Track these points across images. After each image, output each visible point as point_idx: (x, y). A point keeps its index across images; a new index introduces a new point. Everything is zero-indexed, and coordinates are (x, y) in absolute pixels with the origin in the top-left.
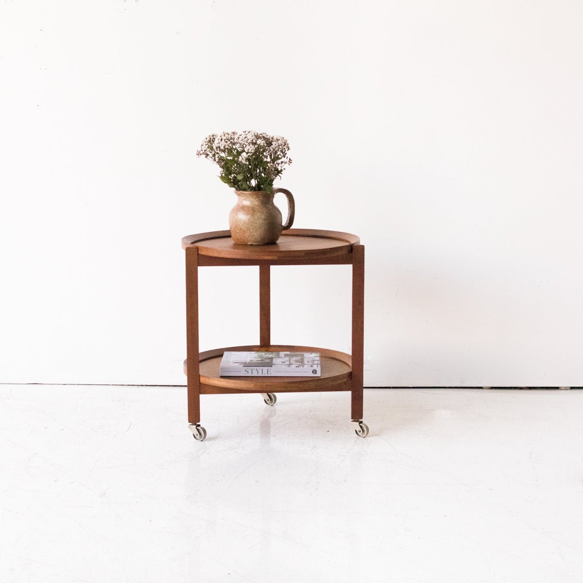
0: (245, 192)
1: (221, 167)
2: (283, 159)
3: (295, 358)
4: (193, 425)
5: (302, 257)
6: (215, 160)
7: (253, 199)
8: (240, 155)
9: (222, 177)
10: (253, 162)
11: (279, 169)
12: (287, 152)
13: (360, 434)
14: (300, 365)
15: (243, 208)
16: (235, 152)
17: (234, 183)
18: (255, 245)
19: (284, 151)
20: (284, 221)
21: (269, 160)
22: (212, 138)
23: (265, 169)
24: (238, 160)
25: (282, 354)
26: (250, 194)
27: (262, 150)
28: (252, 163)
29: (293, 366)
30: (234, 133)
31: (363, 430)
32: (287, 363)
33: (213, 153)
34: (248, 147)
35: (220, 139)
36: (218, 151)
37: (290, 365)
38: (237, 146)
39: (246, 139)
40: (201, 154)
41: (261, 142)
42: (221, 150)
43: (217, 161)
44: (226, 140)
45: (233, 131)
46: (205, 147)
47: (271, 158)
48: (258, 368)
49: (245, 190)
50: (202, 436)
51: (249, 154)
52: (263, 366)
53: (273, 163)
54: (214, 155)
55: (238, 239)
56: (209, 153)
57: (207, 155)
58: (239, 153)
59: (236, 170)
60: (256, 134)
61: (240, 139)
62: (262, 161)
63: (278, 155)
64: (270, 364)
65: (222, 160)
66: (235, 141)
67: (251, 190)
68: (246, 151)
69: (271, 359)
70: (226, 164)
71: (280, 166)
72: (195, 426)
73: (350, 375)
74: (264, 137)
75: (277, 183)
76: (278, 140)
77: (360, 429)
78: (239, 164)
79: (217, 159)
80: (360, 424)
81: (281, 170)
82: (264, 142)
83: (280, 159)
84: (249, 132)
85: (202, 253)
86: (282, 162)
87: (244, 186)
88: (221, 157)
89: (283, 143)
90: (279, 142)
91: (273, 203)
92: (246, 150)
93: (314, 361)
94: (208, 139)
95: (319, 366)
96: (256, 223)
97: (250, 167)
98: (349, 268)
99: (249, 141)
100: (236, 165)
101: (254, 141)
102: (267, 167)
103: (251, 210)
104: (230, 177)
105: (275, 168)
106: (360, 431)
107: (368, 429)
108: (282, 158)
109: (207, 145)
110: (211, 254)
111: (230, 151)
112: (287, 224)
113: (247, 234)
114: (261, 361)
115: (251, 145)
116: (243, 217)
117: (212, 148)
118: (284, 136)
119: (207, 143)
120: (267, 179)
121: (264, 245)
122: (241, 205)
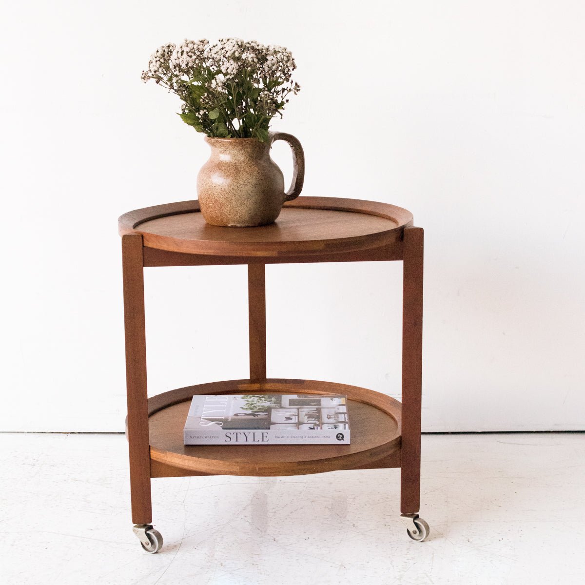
0: (222, 140)
1: (181, 98)
2: (286, 85)
3: (306, 410)
4: (140, 527)
5: (321, 251)
6: (172, 86)
7: (235, 152)
8: (213, 78)
9: (184, 116)
10: (235, 90)
11: (279, 102)
12: (291, 72)
13: (416, 536)
14: (315, 424)
15: (220, 166)
16: (205, 74)
17: (205, 126)
18: (241, 227)
19: (286, 70)
20: (288, 186)
21: (261, 86)
22: (167, 50)
23: (255, 101)
24: (210, 86)
25: (286, 398)
26: (231, 143)
27: (249, 68)
28: (233, 92)
29: (305, 427)
30: (202, 42)
31: (420, 531)
32: (295, 420)
33: (169, 75)
34: (227, 64)
35: (180, 51)
36: (177, 73)
37: (299, 424)
38: (209, 63)
39: (223, 51)
40: (149, 78)
41: (248, 56)
42: (181, 70)
43: (175, 88)
44: (190, 54)
45: (202, 39)
46: (155, 66)
47: (265, 83)
48: (246, 431)
49: (222, 136)
50: (155, 546)
51: (227, 77)
52: (255, 429)
53: (269, 90)
54: (170, 79)
55: (211, 218)
56: (162, 76)
57: (159, 79)
58: (212, 76)
59: (207, 103)
60: (239, 43)
61: (213, 52)
62: (250, 88)
63: (277, 78)
64: (266, 424)
65: (184, 86)
66: (206, 55)
67: (232, 137)
68: (224, 71)
69: (268, 410)
70: (190, 93)
71: (279, 96)
72: (143, 530)
73: (400, 442)
74: (253, 48)
75: (276, 125)
76: (276, 52)
77: (416, 529)
78: (213, 94)
79: (176, 87)
80: (416, 521)
81: (283, 103)
82: (253, 55)
83: (279, 84)
84: (228, 40)
85: (150, 244)
86: (284, 90)
87: (221, 129)
88: (183, 81)
89: (285, 58)
90: (278, 56)
91: (269, 159)
92: (223, 69)
93: (338, 414)
94: (161, 52)
95: (347, 426)
96: (241, 191)
97: (231, 98)
98: (397, 266)
99: (229, 54)
100: (206, 94)
101: (237, 54)
102: (259, 98)
103: (233, 170)
104: (197, 114)
105: (272, 99)
106: (415, 533)
107: (427, 528)
108: (283, 82)
109: (158, 63)
110: (165, 247)
111: (197, 72)
112: (292, 192)
113: (227, 210)
114: (252, 417)
115: (232, 61)
116: (219, 181)
117: (167, 68)
118: (285, 47)
119: (158, 59)
120: (259, 119)
121: (254, 227)
122: (216, 161)
